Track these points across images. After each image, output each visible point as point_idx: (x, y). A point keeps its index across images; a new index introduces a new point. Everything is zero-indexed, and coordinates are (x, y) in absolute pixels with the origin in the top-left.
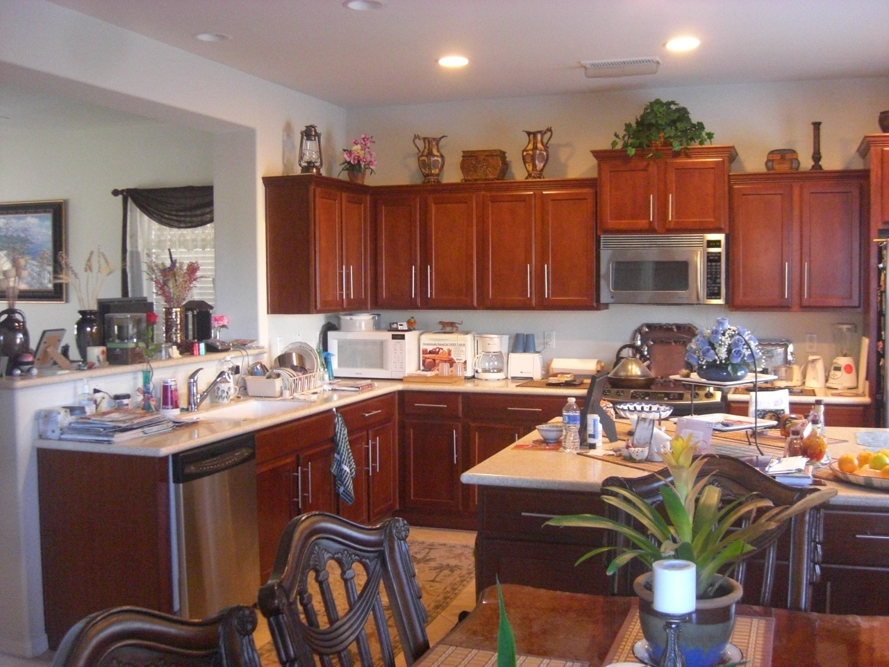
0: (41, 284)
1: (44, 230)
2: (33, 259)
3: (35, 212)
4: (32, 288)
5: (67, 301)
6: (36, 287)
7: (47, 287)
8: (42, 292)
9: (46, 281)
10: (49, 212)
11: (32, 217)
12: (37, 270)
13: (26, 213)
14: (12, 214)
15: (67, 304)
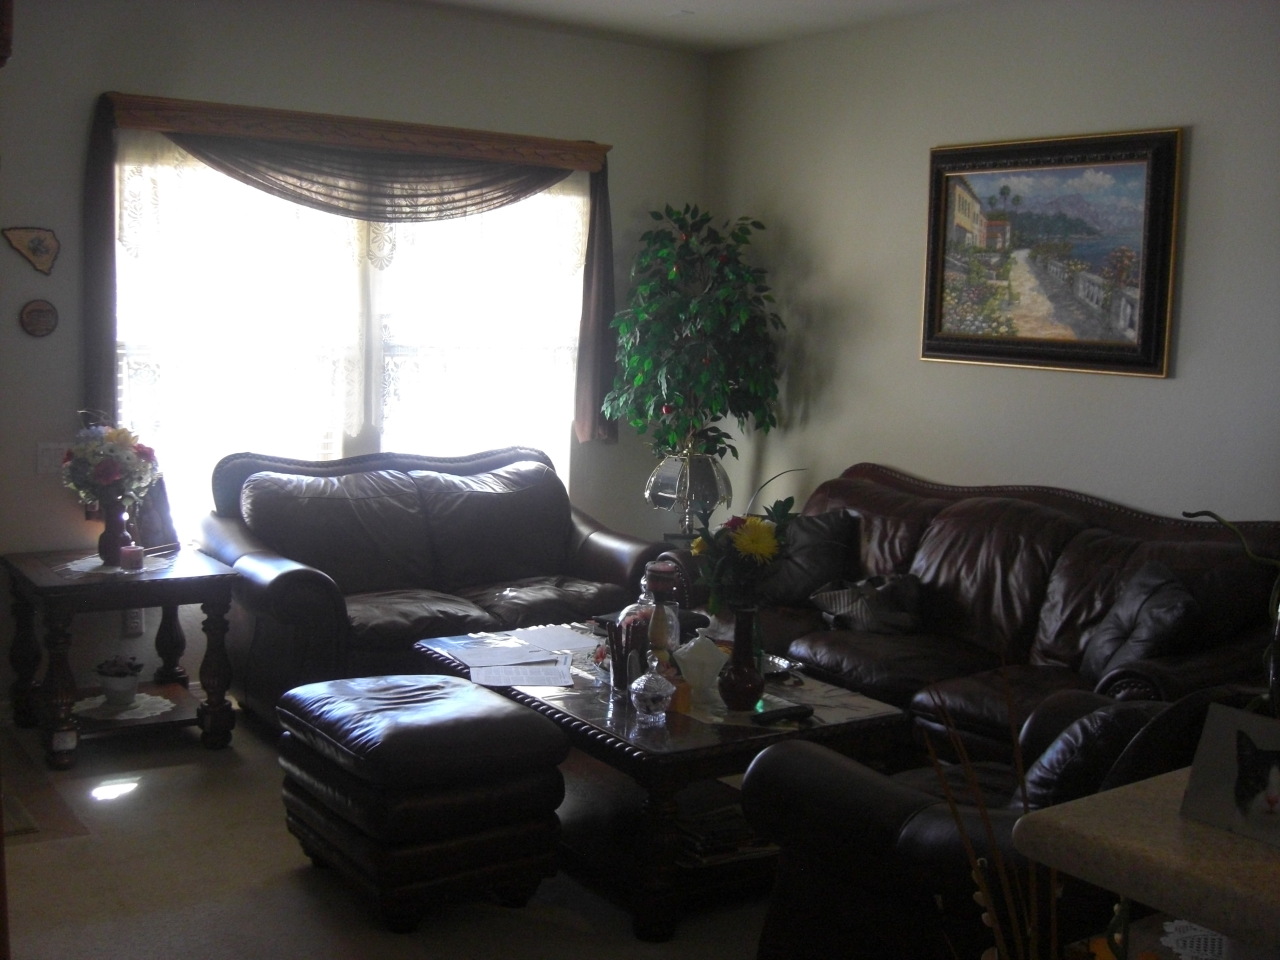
0: (1109, 328)
1: (1125, 202)
2: (1092, 270)
3: (1106, 159)
4: (1085, 339)
5: (1171, 374)
6: (1095, 336)
7: (1124, 337)
8: (1110, 348)
9: (1122, 323)
10: (1142, 158)
11: (1097, 171)
12: (1102, 295)
13: (1083, 161)
14: (1048, 163)
15: (1170, 383)
